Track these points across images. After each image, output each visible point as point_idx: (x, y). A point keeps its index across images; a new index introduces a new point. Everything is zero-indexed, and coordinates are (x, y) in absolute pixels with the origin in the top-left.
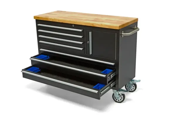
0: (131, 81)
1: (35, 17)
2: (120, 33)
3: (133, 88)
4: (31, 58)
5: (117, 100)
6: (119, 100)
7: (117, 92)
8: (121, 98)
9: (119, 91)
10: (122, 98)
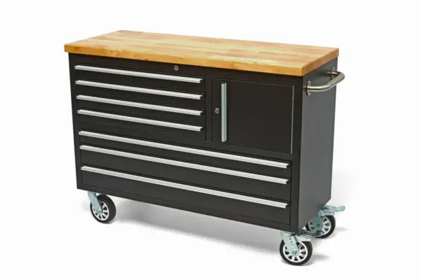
0: (323, 209)
1: (67, 48)
6: (298, 258)
7: (293, 237)
8: (302, 253)
9: (299, 235)
10: (304, 253)
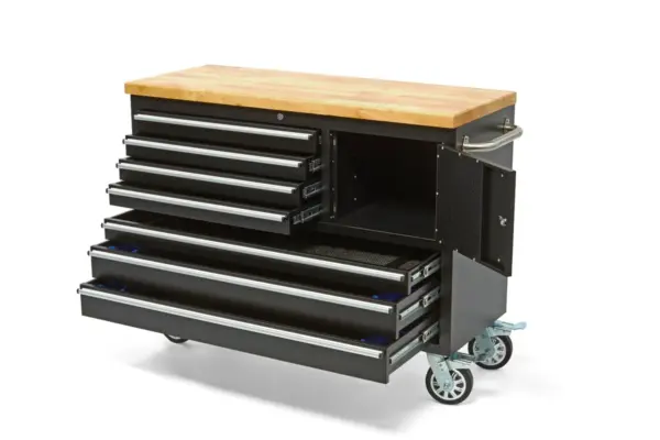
0: (493, 327)
1: (128, 87)
2: (458, 144)
3: (498, 352)
4: (93, 248)
5: (442, 393)
6: (453, 393)
7: (444, 363)
8: (458, 385)
9: (452, 360)
10: (460, 385)
